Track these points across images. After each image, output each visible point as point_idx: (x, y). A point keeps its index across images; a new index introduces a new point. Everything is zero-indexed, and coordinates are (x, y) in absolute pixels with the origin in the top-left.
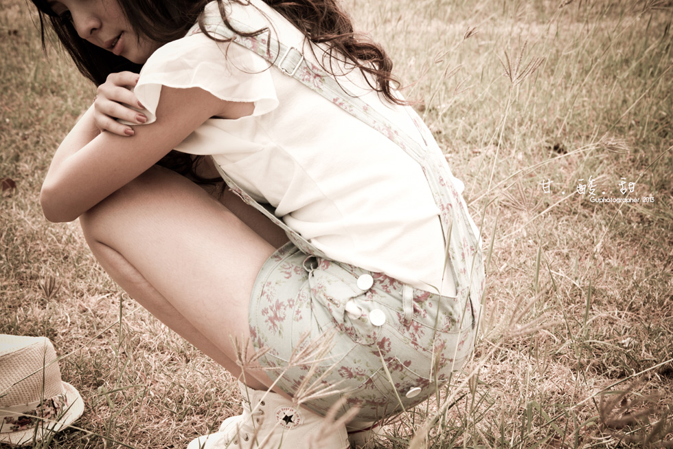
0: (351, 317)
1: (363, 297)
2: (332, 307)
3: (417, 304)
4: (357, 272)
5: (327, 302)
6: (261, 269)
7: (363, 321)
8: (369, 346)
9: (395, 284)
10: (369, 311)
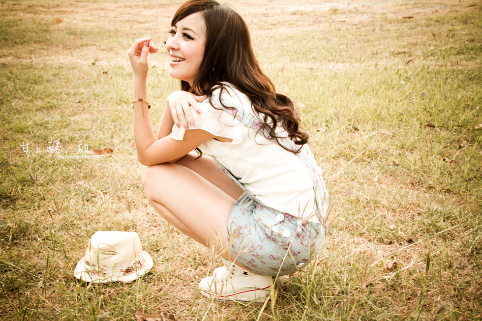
0: (274, 233)
1: (280, 224)
2: (266, 229)
3: (303, 227)
4: (276, 212)
5: (263, 227)
6: (231, 210)
7: (280, 235)
8: (283, 246)
9: (294, 218)
10: (283, 230)
